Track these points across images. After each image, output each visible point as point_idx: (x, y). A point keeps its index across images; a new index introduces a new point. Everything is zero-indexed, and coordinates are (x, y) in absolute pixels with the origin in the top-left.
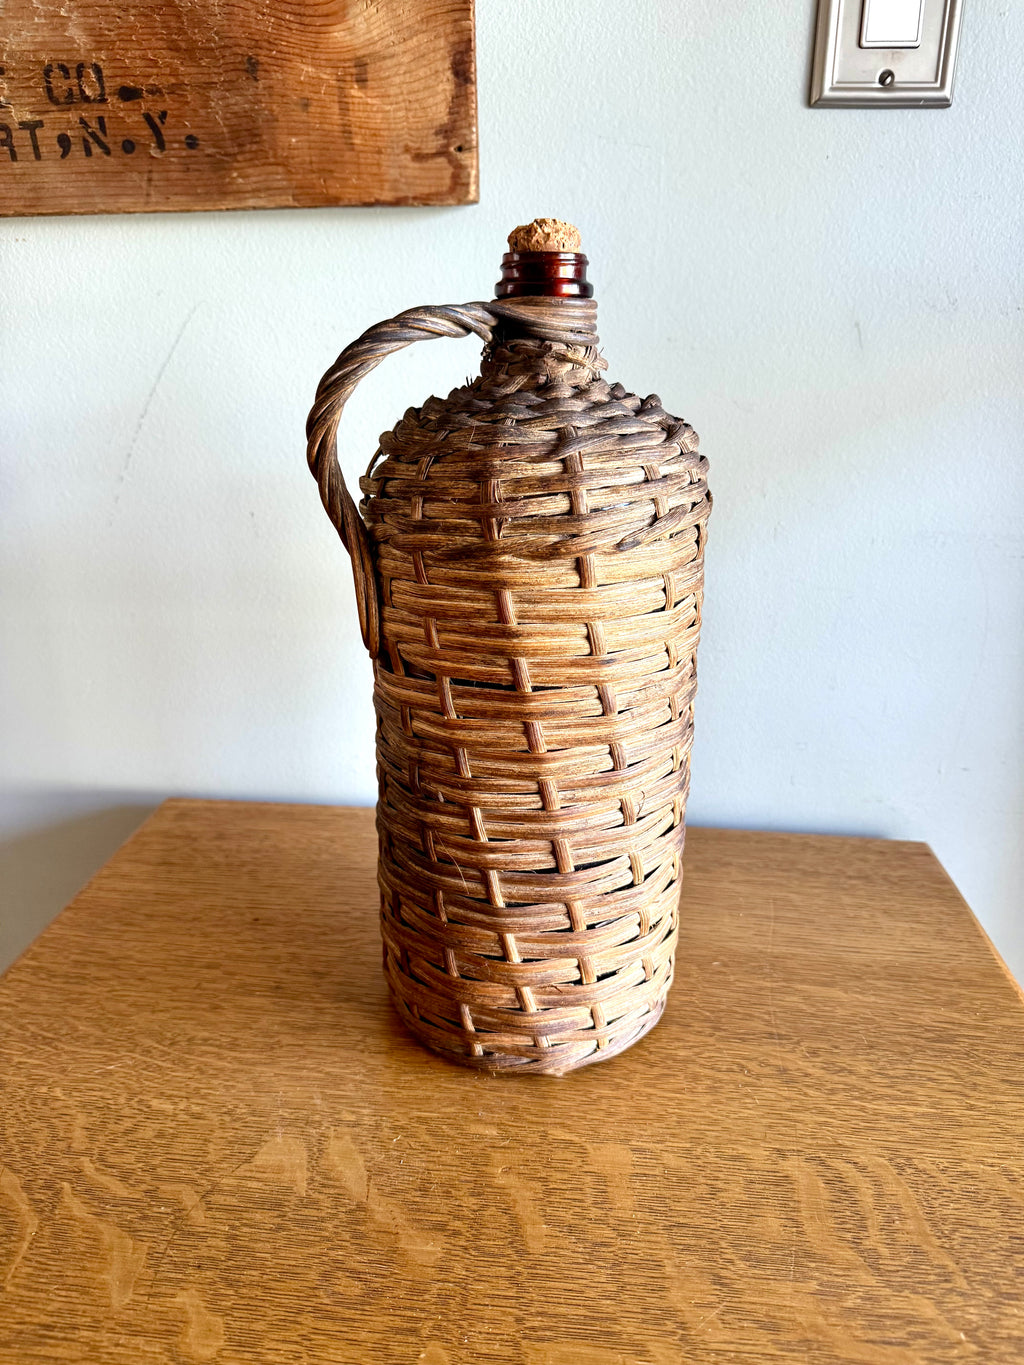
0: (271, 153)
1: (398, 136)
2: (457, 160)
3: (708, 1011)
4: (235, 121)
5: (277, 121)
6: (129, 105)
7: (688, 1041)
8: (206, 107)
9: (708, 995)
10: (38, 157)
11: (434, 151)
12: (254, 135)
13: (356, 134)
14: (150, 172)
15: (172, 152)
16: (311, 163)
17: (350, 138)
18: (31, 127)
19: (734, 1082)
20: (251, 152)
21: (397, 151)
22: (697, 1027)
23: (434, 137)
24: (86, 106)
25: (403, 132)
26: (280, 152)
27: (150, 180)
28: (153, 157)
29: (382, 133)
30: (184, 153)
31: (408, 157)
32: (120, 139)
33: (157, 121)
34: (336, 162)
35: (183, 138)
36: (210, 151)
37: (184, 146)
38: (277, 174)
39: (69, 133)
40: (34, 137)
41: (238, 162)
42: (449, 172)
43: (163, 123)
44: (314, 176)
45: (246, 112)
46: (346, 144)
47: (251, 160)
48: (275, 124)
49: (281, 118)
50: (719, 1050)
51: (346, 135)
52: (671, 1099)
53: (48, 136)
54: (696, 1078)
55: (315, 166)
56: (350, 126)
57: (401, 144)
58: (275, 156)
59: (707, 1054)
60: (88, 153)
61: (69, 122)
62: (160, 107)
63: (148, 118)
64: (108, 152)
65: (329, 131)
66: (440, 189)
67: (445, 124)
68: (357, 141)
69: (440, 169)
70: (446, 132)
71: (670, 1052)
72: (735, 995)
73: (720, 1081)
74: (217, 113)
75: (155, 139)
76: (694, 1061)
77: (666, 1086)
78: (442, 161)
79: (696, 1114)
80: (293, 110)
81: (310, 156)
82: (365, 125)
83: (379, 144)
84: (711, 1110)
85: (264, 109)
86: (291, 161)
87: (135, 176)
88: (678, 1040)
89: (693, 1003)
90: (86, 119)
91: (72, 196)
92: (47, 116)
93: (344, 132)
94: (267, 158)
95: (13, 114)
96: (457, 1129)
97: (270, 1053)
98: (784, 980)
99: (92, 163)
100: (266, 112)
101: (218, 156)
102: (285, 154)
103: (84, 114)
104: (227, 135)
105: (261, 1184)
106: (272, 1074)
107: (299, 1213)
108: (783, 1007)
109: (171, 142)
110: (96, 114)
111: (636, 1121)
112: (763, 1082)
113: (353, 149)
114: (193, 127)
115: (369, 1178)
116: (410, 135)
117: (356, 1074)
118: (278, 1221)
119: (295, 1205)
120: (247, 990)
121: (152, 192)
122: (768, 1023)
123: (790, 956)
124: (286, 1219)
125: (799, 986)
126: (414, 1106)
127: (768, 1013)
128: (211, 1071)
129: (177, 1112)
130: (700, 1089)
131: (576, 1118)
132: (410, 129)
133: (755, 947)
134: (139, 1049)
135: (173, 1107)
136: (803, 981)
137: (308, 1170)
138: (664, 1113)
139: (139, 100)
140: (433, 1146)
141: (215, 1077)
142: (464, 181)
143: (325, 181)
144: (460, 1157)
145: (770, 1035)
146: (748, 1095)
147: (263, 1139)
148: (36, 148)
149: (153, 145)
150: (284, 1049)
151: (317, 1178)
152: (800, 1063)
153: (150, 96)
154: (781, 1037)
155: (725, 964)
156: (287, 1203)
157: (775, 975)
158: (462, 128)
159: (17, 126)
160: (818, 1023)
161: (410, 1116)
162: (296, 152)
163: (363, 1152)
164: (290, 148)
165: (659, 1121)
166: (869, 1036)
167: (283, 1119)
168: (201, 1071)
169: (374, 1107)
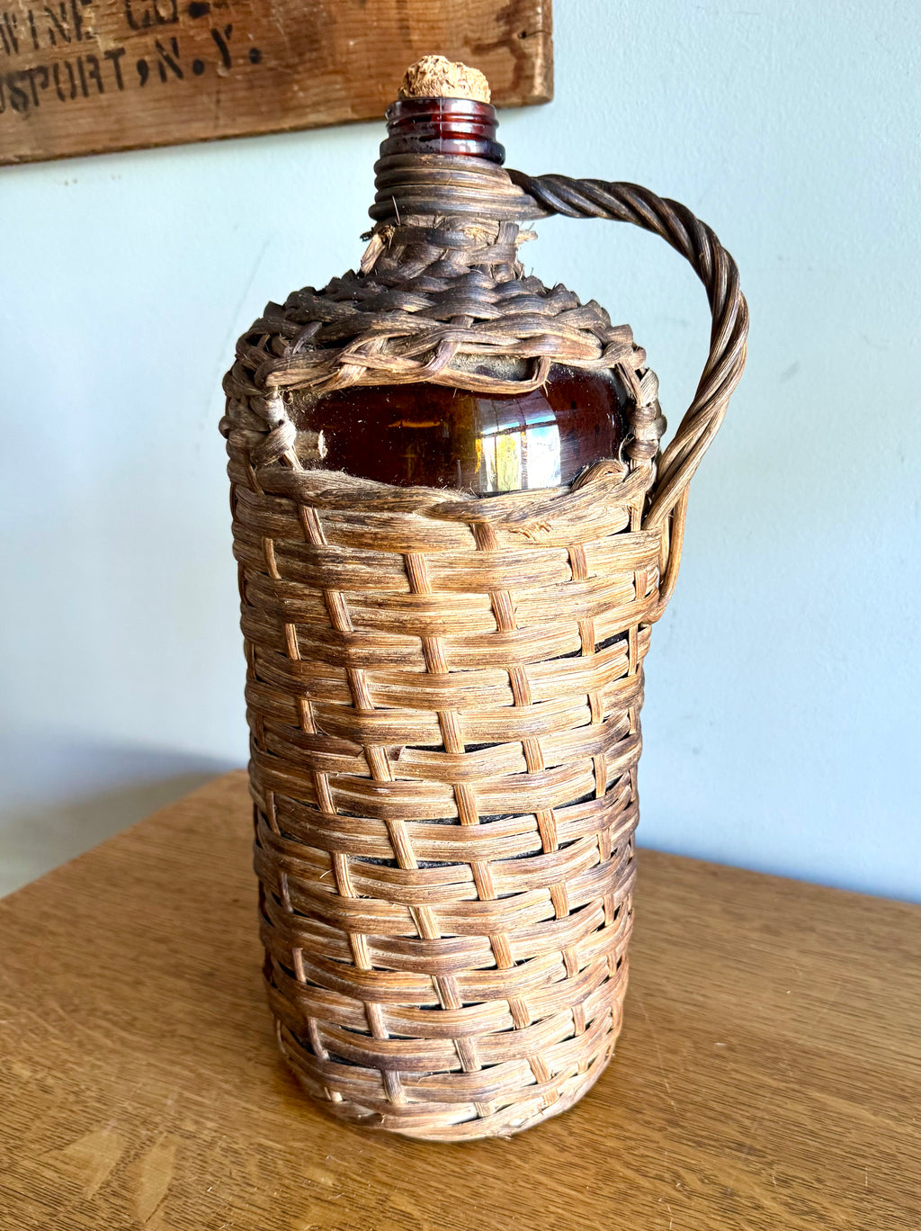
0: (330, 59)
1: (457, 26)
2: (520, 48)
3: (674, 1099)
4: (295, 28)
5: (335, 22)
6: (198, 22)
7: (628, 1131)
8: (267, 15)
9: (688, 1080)
10: (121, 86)
11: (495, 40)
12: (313, 41)
13: (414, 29)
14: (218, 92)
15: (237, 69)
16: (369, 67)
17: (408, 34)
18: (114, 55)
19: (655, 1195)
20: (310, 61)
21: (456, 45)
22: (649, 1114)
23: (495, 24)
24: (160, 27)
25: (462, 21)
26: (338, 57)
27: (218, 101)
28: (219, 77)
29: (441, 24)
30: (248, 69)
31: (467, 50)
32: (191, 60)
33: (224, 36)
34: (393, 64)
35: (247, 52)
36: (273, 63)
37: (249, 61)
38: (336, 83)
39: (147, 58)
40: (117, 66)
41: (298, 73)
42: (511, 63)
43: (228, 37)
44: (373, 82)
45: (305, 16)
46: (404, 41)
47: (310, 70)
48: (334, 26)
49: (339, 19)
50: (660, 1150)
51: (404, 31)
52: (561, 1195)
53: (128, 63)
54: (609, 1176)
55: (373, 71)
56: (408, 20)
57: (461, 36)
58: (334, 63)
59: (642, 1151)
60: (163, 77)
61: (146, 46)
62: (225, 21)
63: (215, 34)
64: (180, 74)
65: (387, 28)
66: (502, 85)
67: (508, 7)
68: (415, 37)
69: (502, 61)
70: (508, 15)
71: (595, 1137)
72: (722, 1087)
73: (638, 1188)
74: (278, 21)
75: (221, 56)
76: (618, 1157)
77: (564, 1178)
78: (504, 51)
79: (581, 1220)
80: (351, 9)
81: (368, 59)
82: (423, 18)
83: (438, 38)
84: (604, 1220)
85: (322, 11)
86: (349, 67)
87: (205, 99)
88: (615, 1126)
89: (662, 1085)
90: (161, 42)
91: (151, 126)
92: (127, 42)
93: (401, 28)
94: (326, 66)
95: (99, 44)
96: (293, 1168)
97: (157, 1041)
98: (800, 1082)
99: (168, 89)
100: (324, 14)
101: (280, 69)
102: (344, 60)
103: (159, 37)
104: (288, 45)
105: (56, 1175)
106: (144, 1063)
107: (72, 1216)
108: (776, 1115)
109: (237, 58)
110: (171, 34)
111: (500, 1211)
112: (695, 1202)
113: (410, 48)
114: (256, 39)
115: (165, 1198)
116: (470, 24)
117: (226, 1082)
118: (46, 1219)
119: (74, 1208)
120: (177, 971)
121: (221, 114)
122: (745, 1131)
123: (824, 1054)
124: (55, 1219)
125: (816, 1095)
126: (263, 1131)
127: (753, 1119)
128: (90, 1047)
129: (31, 1080)
130: (606, 1191)
131: (432, 1190)
132: (469, 16)
133: (784, 1036)
134: (40, 1010)
135: (29, 1074)
136: (823, 1089)
137: (111, 1173)
138: (542, 1210)
139: (209, 16)
140: (254, 1181)
141: (90, 1053)
142: (528, 73)
143: (383, 86)
144: (275, 1200)
145: (740, 1146)
146: (662, 1215)
147: (91, 1128)
148: (119, 77)
149: (220, 63)
150: (176, 1039)
151: (115, 1184)
152: (757, 1190)
153: (217, 9)
154: (752, 1151)
155: (731, 1049)
156: (66, 1203)
157: (791, 1074)
158: (525, 9)
159: (103, 56)
160: (814, 1144)
161: (253, 1141)
162: (354, 56)
163: (178, 1168)
164: (349, 52)
165: (530, 1217)
166: (877, 1178)
167: (125, 1111)
168: (80, 1044)
169: (221, 1121)
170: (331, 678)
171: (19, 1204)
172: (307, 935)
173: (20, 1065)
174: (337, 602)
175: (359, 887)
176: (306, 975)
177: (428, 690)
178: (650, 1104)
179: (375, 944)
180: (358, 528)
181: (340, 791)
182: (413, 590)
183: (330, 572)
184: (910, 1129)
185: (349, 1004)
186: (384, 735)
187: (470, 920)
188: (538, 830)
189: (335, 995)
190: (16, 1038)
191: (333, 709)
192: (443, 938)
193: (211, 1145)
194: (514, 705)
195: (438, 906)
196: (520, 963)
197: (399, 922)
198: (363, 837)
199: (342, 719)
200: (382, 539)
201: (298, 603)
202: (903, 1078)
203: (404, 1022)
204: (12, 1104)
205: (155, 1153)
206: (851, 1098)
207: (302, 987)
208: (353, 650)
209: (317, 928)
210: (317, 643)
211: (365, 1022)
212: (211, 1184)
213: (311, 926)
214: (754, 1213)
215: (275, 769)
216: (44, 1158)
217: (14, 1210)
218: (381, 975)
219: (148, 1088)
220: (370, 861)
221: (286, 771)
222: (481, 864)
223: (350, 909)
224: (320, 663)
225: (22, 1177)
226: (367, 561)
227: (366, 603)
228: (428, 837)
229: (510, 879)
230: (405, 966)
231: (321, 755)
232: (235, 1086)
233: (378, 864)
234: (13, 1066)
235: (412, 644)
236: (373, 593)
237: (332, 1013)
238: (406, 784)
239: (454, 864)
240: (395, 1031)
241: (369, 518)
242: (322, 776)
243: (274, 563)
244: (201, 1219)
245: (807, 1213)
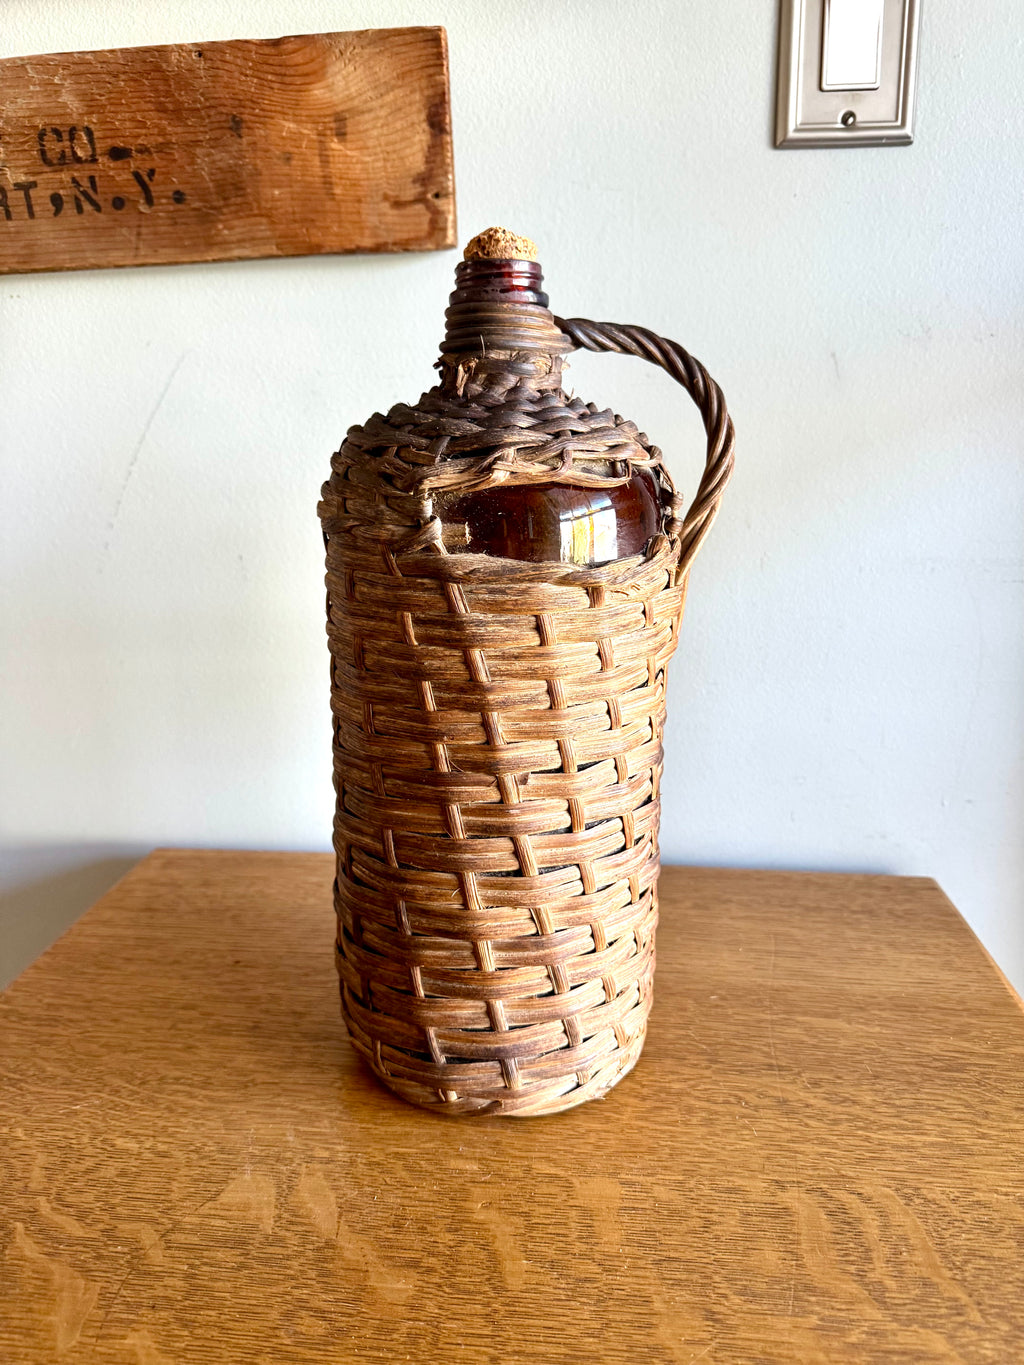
0: (255, 205)
1: (377, 185)
2: (434, 206)
4: (219, 176)
5: (260, 174)
6: (119, 164)
7: (683, 1074)
8: (192, 163)
9: (705, 1028)
10: (32, 215)
11: (411, 198)
12: (239, 188)
13: (336, 184)
14: (139, 226)
15: (160, 207)
16: (294, 213)
17: (332, 189)
18: (26, 188)
19: (731, 1114)
20: (235, 204)
21: (376, 200)
22: (692, 1059)
23: (411, 185)
24: (78, 166)
25: (381, 181)
26: (263, 204)
27: (139, 234)
28: (141, 213)
29: (362, 183)
30: (171, 208)
31: (387, 204)
32: (110, 197)
33: (146, 179)
34: (317, 212)
35: (170, 194)
36: (197, 205)
37: (172, 201)
38: (261, 224)
39: (61, 192)
40: (28, 197)
41: (224, 214)
42: (426, 217)
43: (151, 180)
44: (297, 225)
45: (231, 167)
46: (327, 194)
47: (236, 212)
48: (259, 178)
49: (265, 172)
50: (714, 1082)
51: (327, 186)
52: (664, 1132)
53: (41, 195)
54: (690, 1110)
55: (297, 216)
56: (330, 177)
57: (381, 193)
58: (259, 208)
59: (702, 1087)
60: (80, 210)
61: (61, 182)
62: (148, 165)
63: (137, 176)
64: (98, 208)
65: (311, 183)
66: (419, 234)
67: (424, 173)
68: (338, 191)
69: (418, 215)
70: (423, 179)
71: (663, 1085)
72: (733, 1028)
73: (716, 1113)
74: (203, 169)
75: (143, 195)
76: (688, 1094)
77: (658, 1118)
78: (420, 207)
79: (690, 1146)
80: (276, 164)
81: (293, 207)
82: (345, 176)
83: (358, 193)
84: (706, 1142)
85: (248, 164)
86: (274, 212)
87: (124, 231)
88: (672, 1073)
89: (689, 1036)
90: (78, 179)
91: (64, 252)
92: (41, 177)
93: (325, 183)
94: (251, 210)
95: (8, 176)
96: (436, 1164)
97: (243, 1091)
98: (785, 1012)
99: (84, 220)
100: (250, 167)
101: (204, 210)
102: (269, 206)
103: (76, 174)
104: (212, 190)
105: (225, 1222)
106: (244, 1112)
107: (264, 1251)
108: (783, 1039)
109: (159, 198)
110: (88, 173)
111: (626, 1154)
112: (762, 1113)
113: (334, 199)
114: (180, 183)
115: (340, 1215)
116: (388, 184)
117: (332, 1111)
118: (241, 1259)
119: (260, 1243)
120: (223, 1030)
121: (141, 245)
122: (767, 1055)
123: (791, 989)
124: (249, 1257)
125: (800, 1018)
126: (392, 1142)
127: (768, 1045)
128: (181, 1110)
129: (142, 1151)
130: (694, 1121)
131: (562, 1152)
132: (388, 178)
133: (755, 981)
134: (107, 1089)
135: (138, 1146)
136: (805, 1013)
137: (276, 1207)
138: (656, 1146)
139: (129, 159)
140: (410, 1182)
141: (184, 1115)
142: (441, 225)
143: (307, 230)
144: (438, 1193)
145: (770, 1067)
146: (745, 1127)
147: (231, 1176)
148: (30, 207)
149: (142, 201)
150: (258, 1087)
151: (285, 1215)
152: (801, 1094)
153: (139, 155)
154: (781, 1068)
155: (723, 998)
156: (251, 1241)
157: (775, 1008)
158: (439, 175)
159: (12, 187)
160: (820, 1054)
161: (387, 1152)
162: (279, 203)
163: (335, 1189)
164: (274, 199)
165: (651, 1154)
166: (874, 1066)
167: (253, 1156)
168: (170, 1110)
169: (349, 1143)
170: (465, 722)
171: (205, 1253)
172: (428, 953)
173: (121, 1139)
174: (479, 659)
175: (487, 899)
176: (425, 990)
177: (552, 723)
178: (688, 1051)
179: (499, 947)
180: (499, 597)
181: (470, 818)
182: (543, 643)
183: (474, 635)
184: (878, 1029)
185: (472, 1007)
186: (514, 765)
187: (578, 913)
188: (623, 831)
189: (458, 1001)
190: (100, 1118)
191: (468, 748)
192: (557, 931)
193: (352, 1163)
194: (611, 729)
195: (554, 904)
196: (611, 944)
197: (522, 924)
198: (491, 855)
199: (479, 756)
200: (522, 604)
201: (436, 663)
202: (854, 995)
203: (524, 1012)
204: (138, 1174)
205: (304, 1183)
206: (827, 1016)
207: (424, 1001)
208: (490, 697)
209: (441, 943)
210: (454, 695)
211: (487, 1020)
212: (374, 1194)
213: (435, 943)
214: (808, 1110)
215: (398, 809)
216: (204, 1210)
217: (205, 1260)
218: (506, 973)
219: (262, 1132)
220: (495, 874)
221: (414, 808)
222: (586, 864)
223: (479, 919)
224: (456, 711)
225: (193, 1232)
226: (506, 624)
227: (503, 657)
228: (548, 846)
229: (606, 874)
230: (526, 962)
231: (455, 789)
232: (342, 1112)
233: (503, 876)
234: (115, 1142)
235: (540, 686)
236: (510, 648)
237: (454, 1017)
238: (531, 804)
239: (565, 867)
240: (515, 1021)
241: (509, 588)
242: (455, 807)
243: (412, 632)
244: (383, 1223)
245: (843, 1102)
